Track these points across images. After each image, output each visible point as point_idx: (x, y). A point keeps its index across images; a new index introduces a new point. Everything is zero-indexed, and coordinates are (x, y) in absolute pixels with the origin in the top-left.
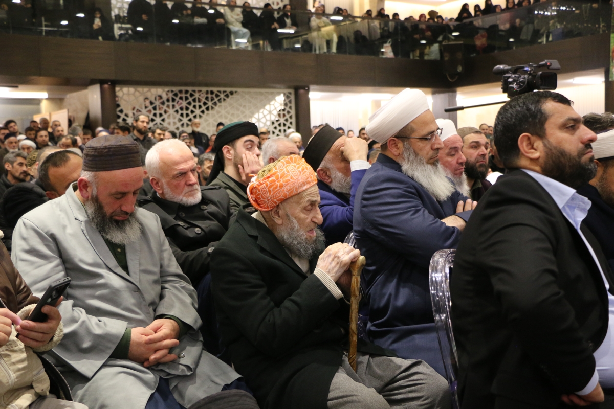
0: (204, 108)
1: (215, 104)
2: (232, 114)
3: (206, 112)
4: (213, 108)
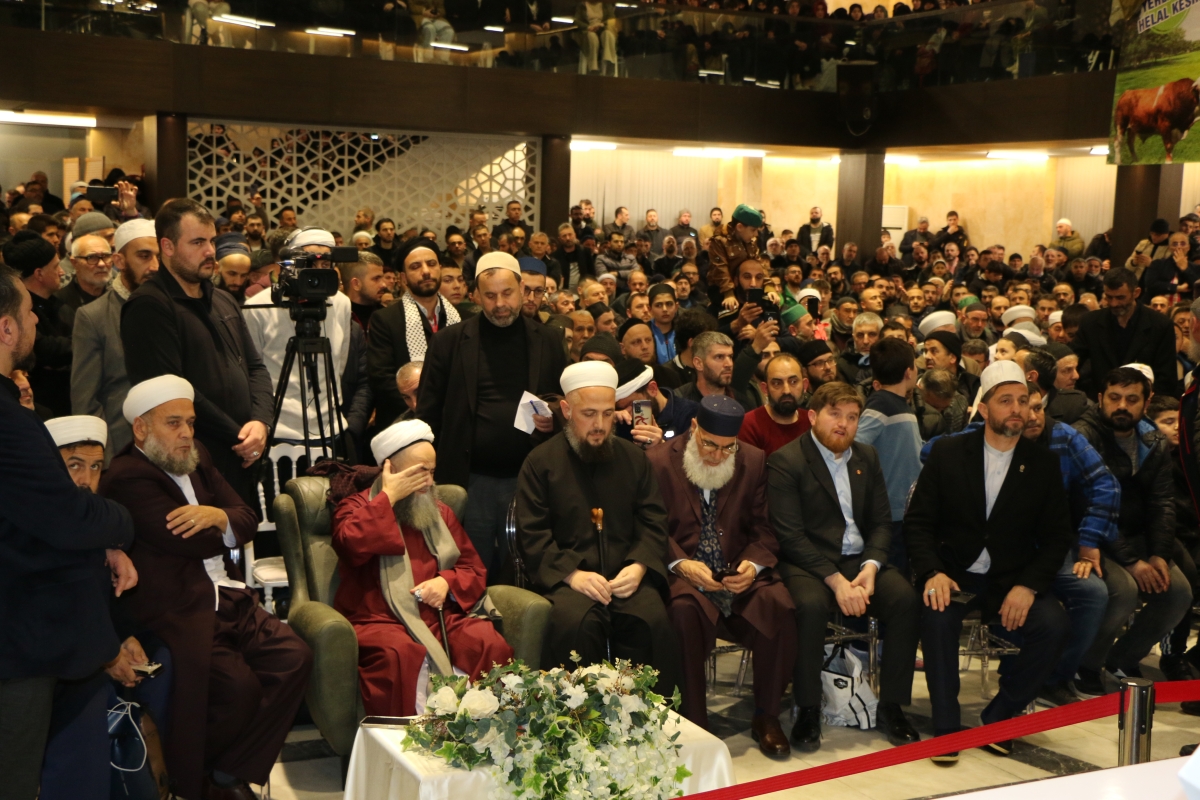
0: (358, 165)
1: (381, 158)
2: (415, 179)
3: (362, 173)
4: (376, 167)
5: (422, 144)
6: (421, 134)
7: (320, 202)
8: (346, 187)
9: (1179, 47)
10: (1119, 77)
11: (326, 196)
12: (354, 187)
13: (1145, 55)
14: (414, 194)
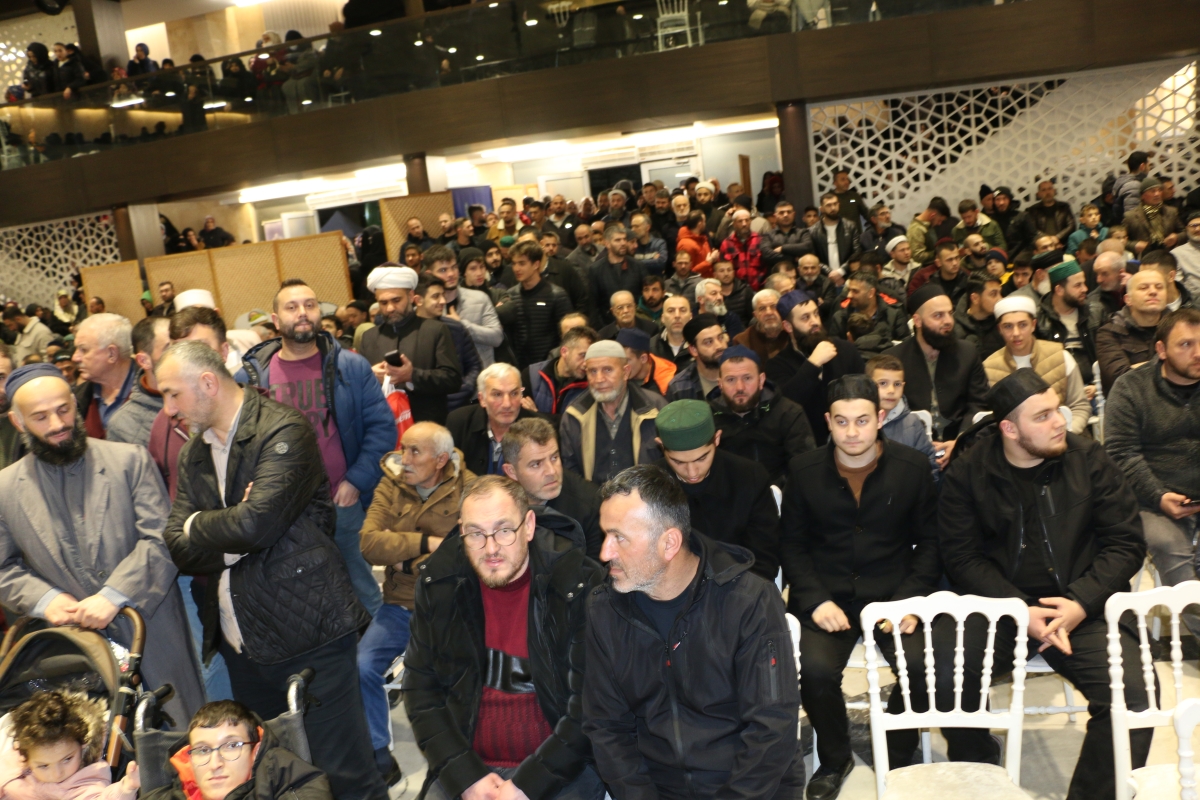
0: (986, 122)
1: (1012, 112)
2: (1052, 128)
3: (992, 130)
4: (1006, 121)
5: (1056, 90)
6: (1055, 78)
7: (948, 165)
8: (974, 147)
11: (954, 159)
12: (983, 145)
14: (1051, 143)
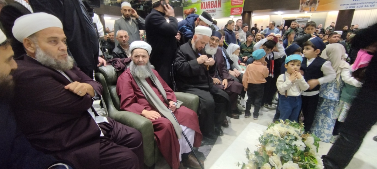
9: (192, 4)
10: (184, 8)
13: (187, 5)
